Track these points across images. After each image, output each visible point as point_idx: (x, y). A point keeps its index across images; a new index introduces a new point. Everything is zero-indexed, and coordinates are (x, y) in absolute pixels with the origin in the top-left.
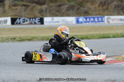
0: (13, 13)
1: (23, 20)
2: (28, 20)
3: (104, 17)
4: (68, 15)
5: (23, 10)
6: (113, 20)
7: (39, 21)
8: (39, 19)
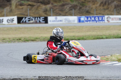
0: (19, 12)
1: (29, 19)
2: (33, 19)
3: (104, 16)
4: (71, 15)
5: (28, 9)
6: (113, 19)
7: (43, 19)
8: (43, 18)
